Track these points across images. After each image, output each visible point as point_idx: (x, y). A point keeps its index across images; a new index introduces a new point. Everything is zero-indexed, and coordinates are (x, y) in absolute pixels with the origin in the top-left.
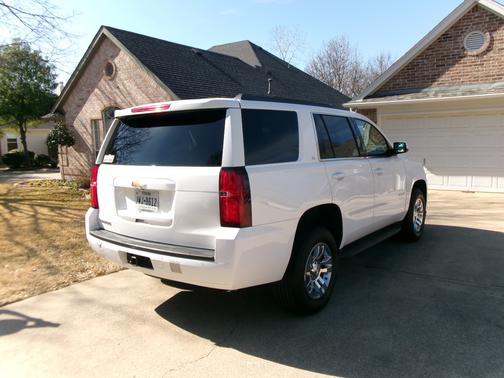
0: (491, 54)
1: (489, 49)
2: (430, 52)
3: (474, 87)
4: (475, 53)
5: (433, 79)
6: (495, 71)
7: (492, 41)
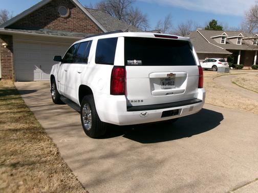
0: (70, 19)
1: (69, 16)
2: (42, 10)
3: (64, 33)
4: (64, 16)
5: (45, 24)
6: (72, 27)
7: (70, 13)
